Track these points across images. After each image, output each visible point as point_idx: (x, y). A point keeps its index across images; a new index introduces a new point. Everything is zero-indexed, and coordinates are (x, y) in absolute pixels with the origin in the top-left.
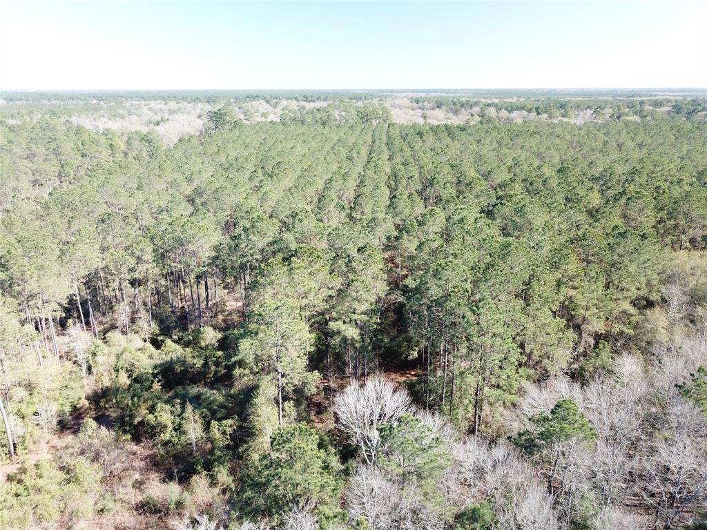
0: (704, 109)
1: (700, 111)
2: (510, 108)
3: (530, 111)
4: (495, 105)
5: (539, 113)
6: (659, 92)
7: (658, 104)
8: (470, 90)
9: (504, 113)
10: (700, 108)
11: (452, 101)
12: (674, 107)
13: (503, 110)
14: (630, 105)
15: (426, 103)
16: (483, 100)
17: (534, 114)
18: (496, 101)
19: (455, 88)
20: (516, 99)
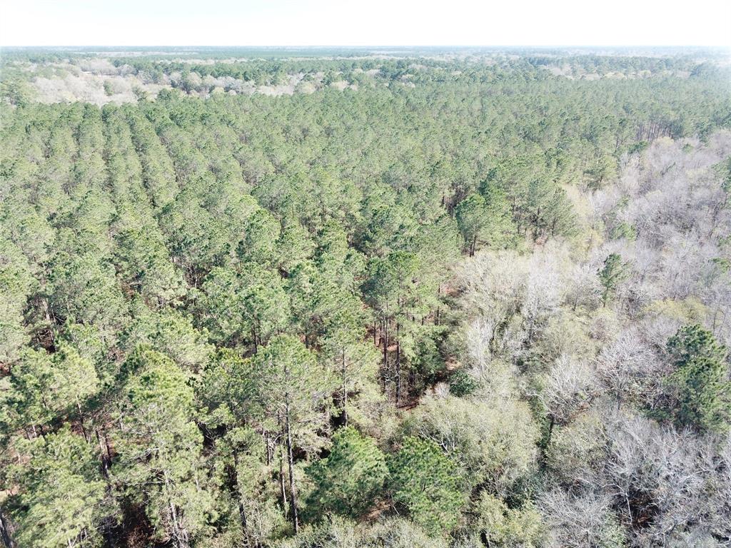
0: (407, 71)
1: (404, 74)
6: (378, 50)
7: (368, 66)
10: (404, 71)
11: (153, 64)
12: (382, 69)
14: (343, 67)
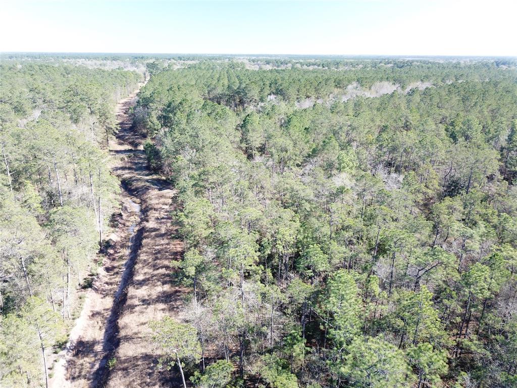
2: (308, 65)
3: (319, 66)
4: (301, 63)
5: (324, 67)
8: (286, 55)
9: (305, 67)
13: (305, 66)
15: (259, 62)
16: (294, 61)
17: (321, 67)
18: (301, 61)
19: (275, 54)
20: (314, 60)
